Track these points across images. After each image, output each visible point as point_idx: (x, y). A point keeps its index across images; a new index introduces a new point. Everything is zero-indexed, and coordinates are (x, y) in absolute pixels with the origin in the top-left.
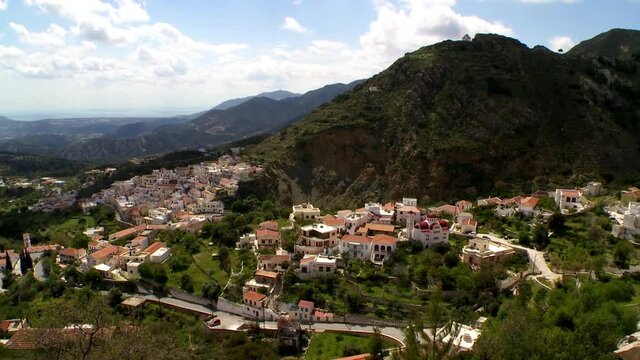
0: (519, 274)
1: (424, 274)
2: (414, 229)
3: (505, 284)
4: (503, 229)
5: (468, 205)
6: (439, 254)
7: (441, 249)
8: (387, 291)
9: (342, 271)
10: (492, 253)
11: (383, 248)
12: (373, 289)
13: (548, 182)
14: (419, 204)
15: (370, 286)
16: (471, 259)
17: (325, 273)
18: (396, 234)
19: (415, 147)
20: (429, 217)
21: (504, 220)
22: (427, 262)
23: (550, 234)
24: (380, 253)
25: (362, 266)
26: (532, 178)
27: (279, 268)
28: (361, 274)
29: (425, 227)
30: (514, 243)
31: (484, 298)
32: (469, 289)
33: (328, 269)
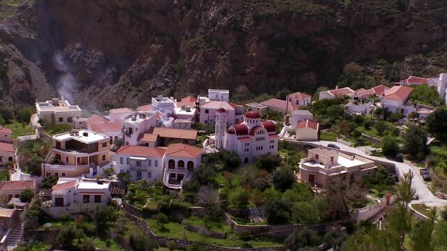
0: (384, 199)
1: (244, 200)
2: (226, 136)
3: (364, 213)
4: (358, 134)
5: (305, 99)
6: (264, 172)
7: (268, 164)
8: (190, 229)
9: (119, 201)
10: (343, 168)
11: (181, 163)
12: (170, 226)
13: (425, 64)
14: (231, 99)
15: (163, 221)
16: (312, 177)
17: (92, 206)
18: (200, 142)
19: (224, 13)
20: (248, 116)
21: (359, 120)
22: (247, 183)
23: (430, 140)
24: (176, 171)
25: (150, 192)
26: (401, 59)
27: (15, 201)
28: (150, 204)
29: (242, 132)
30: (374, 154)
31: (334, 236)
32: (310, 223)
33: (98, 199)
